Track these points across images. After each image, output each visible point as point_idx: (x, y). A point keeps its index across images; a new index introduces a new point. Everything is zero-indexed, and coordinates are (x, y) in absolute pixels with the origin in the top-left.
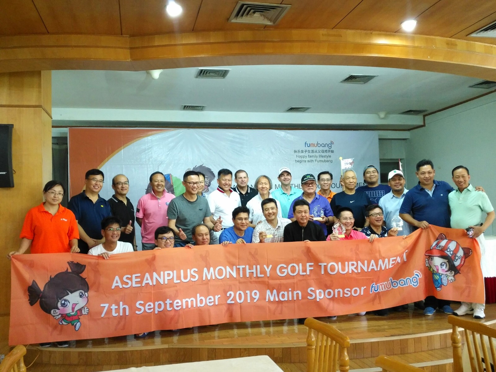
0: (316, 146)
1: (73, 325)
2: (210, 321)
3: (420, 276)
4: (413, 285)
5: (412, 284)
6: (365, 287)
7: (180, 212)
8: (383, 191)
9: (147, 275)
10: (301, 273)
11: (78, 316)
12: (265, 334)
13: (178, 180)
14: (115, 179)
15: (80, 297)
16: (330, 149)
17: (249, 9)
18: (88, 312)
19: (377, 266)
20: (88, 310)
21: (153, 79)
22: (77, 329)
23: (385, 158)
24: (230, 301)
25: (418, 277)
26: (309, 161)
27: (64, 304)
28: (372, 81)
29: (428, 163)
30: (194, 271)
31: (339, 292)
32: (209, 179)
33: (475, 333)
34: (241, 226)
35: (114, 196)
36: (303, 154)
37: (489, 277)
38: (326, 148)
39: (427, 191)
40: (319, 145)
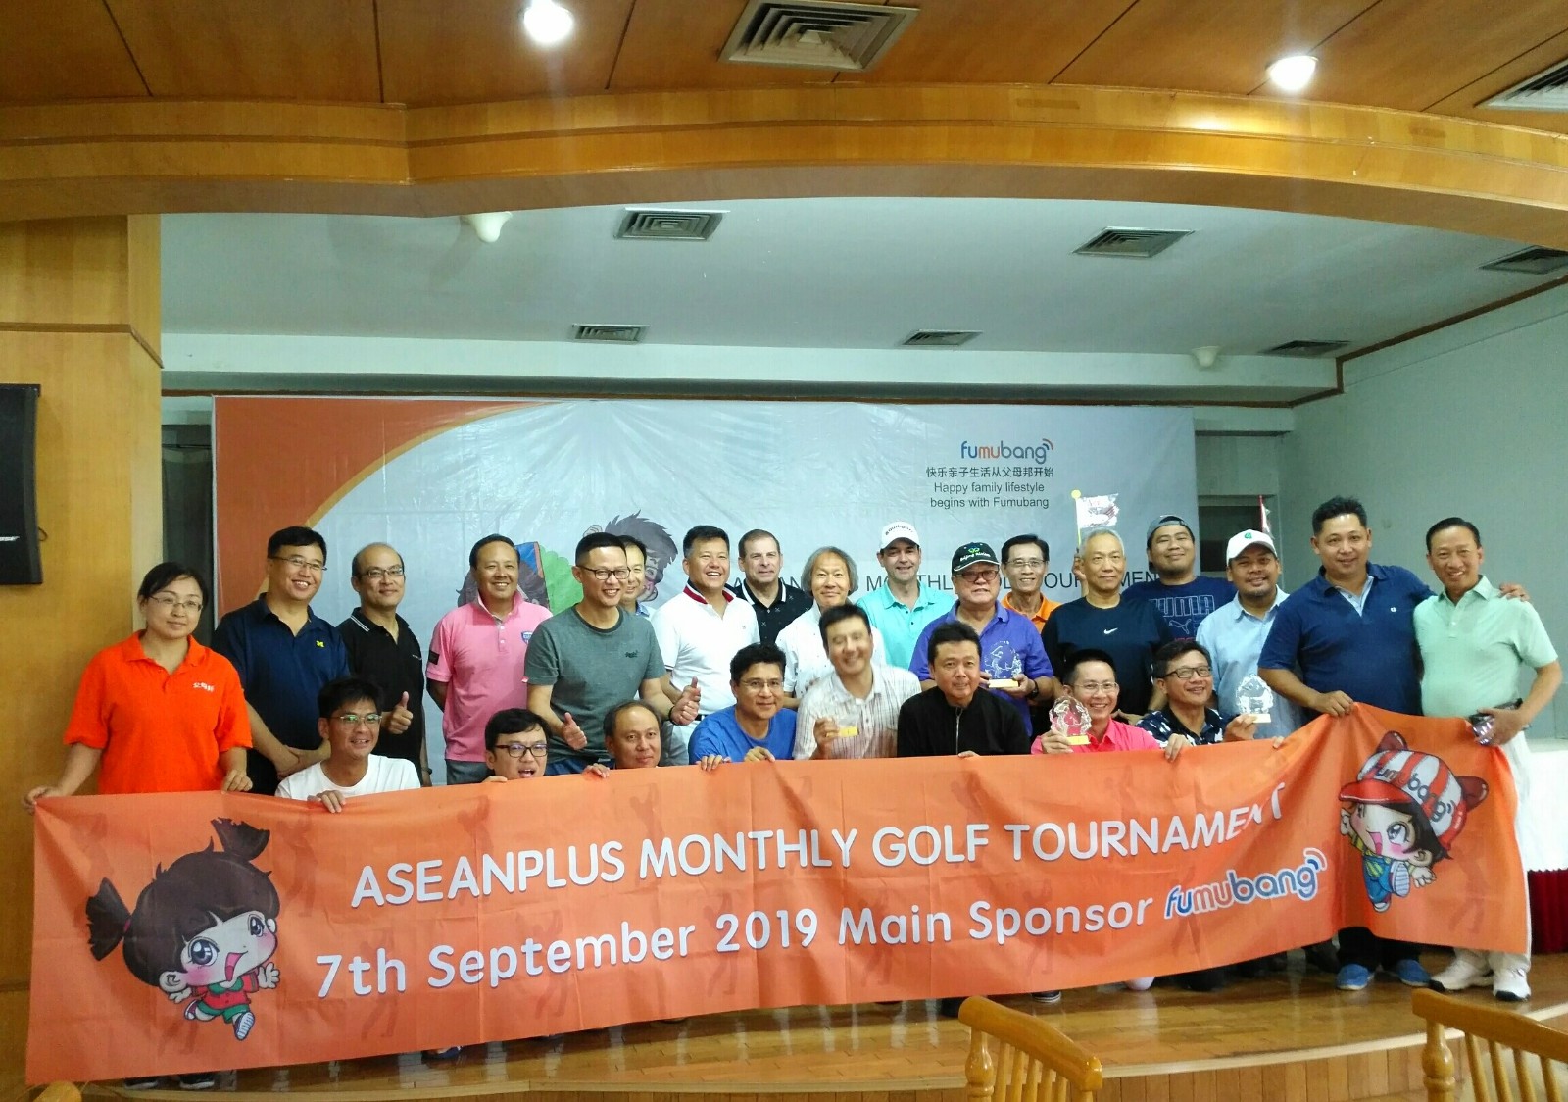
0: (995, 453)
1: (228, 1021)
2: (662, 1009)
3: (1323, 866)
4: (1301, 892)
5: (1297, 892)
6: (1150, 901)
7: (565, 662)
8: (1210, 598)
9: (464, 863)
10: (950, 857)
11: (245, 992)
12: (833, 1049)
13: (561, 560)
14: (360, 560)
15: (252, 934)
16: (1040, 466)
17: (784, 19)
18: (276, 979)
19: (1189, 834)
20: (275, 973)
21: (482, 241)
22: (241, 1035)
23: (1213, 493)
24: (728, 943)
25: (1317, 867)
26: (973, 503)
27: (202, 954)
28: (1175, 248)
29: (1351, 507)
30: (612, 851)
31: (1068, 916)
32: (657, 560)
33: (1498, 1046)
34: (758, 704)
35: (357, 612)
36: (954, 481)
37: (1543, 870)
38: (1030, 462)
39: (1346, 596)
40: (1006, 452)
